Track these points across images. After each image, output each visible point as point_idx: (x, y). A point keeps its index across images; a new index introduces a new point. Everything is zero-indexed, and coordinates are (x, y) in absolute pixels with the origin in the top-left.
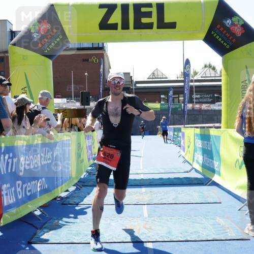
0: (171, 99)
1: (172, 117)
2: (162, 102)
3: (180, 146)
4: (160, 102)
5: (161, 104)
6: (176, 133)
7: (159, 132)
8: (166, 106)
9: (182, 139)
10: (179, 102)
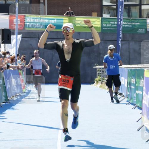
0: (121, 9)
1: (126, 46)
2: (105, 16)
3: (141, 108)
4: (100, 15)
5: (103, 20)
6: (133, 81)
7: (98, 78)
8: (114, 24)
9: (144, 93)
10: (140, 16)
